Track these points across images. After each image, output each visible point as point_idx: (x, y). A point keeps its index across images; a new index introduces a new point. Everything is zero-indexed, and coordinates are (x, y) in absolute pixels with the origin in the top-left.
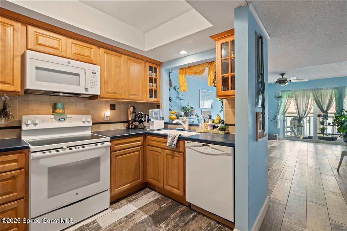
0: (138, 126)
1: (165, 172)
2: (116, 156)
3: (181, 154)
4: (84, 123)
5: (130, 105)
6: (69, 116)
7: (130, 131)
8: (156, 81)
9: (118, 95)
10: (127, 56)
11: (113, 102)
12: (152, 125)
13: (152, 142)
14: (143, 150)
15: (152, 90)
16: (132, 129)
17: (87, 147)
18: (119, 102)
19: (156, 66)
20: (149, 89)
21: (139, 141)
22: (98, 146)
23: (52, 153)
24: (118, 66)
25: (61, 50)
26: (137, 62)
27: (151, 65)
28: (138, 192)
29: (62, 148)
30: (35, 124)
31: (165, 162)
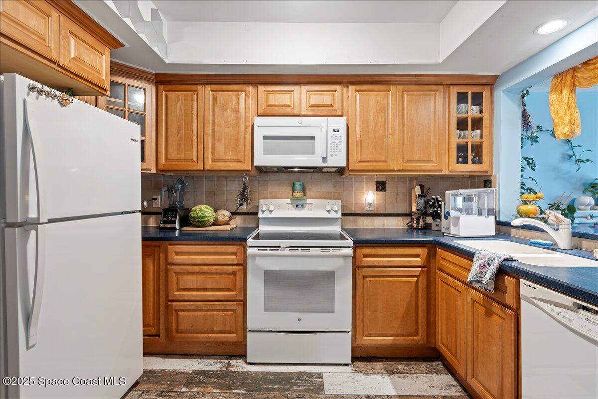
0: (431, 224)
1: (470, 343)
2: (365, 277)
3: (508, 311)
4: (329, 213)
5: (414, 182)
6: (309, 201)
7: (415, 233)
8: (477, 123)
9: (382, 164)
10: (401, 87)
11: (381, 177)
12: (455, 226)
13: (445, 264)
14: (426, 277)
15: (466, 146)
16: (417, 229)
17: (314, 252)
18: (393, 178)
19: (477, 89)
20: (472, 145)
21: (417, 256)
22: (331, 252)
23: (268, 252)
24: (383, 110)
25: (293, 107)
26: (425, 91)
27: (463, 89)
28: (415, 361)
29: (279, 247)
30: (271, 211)
31: (470, 319)
